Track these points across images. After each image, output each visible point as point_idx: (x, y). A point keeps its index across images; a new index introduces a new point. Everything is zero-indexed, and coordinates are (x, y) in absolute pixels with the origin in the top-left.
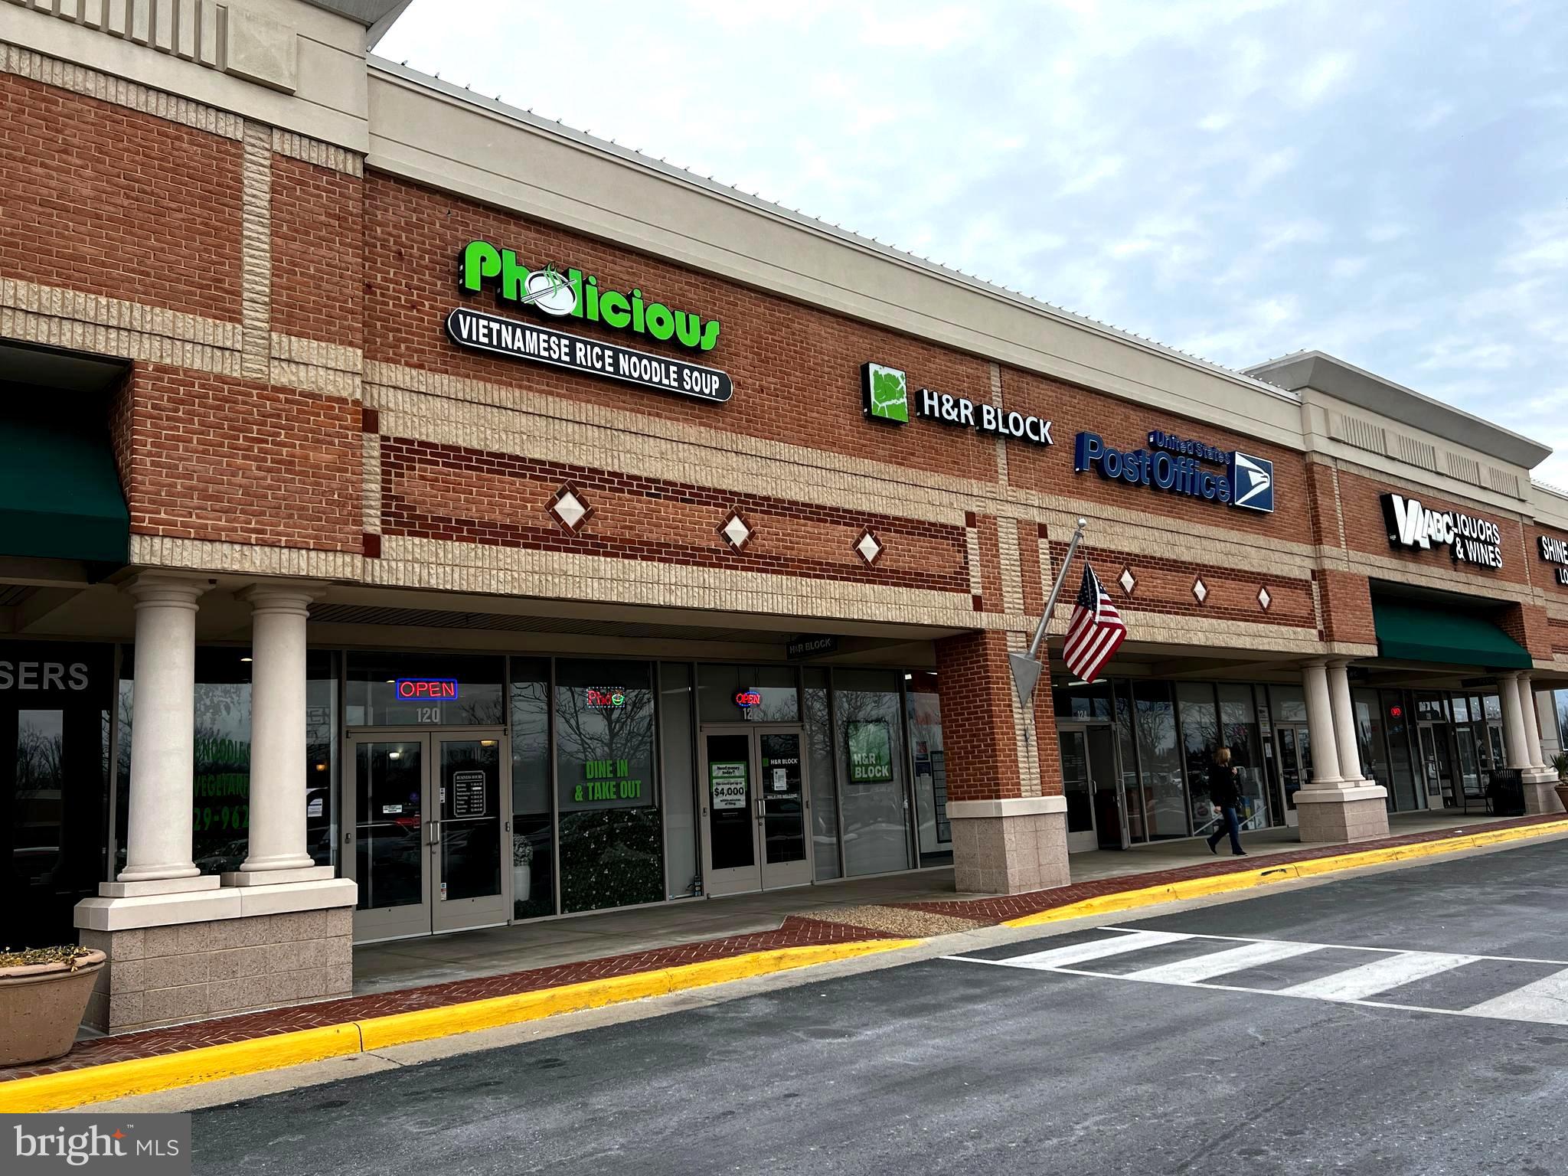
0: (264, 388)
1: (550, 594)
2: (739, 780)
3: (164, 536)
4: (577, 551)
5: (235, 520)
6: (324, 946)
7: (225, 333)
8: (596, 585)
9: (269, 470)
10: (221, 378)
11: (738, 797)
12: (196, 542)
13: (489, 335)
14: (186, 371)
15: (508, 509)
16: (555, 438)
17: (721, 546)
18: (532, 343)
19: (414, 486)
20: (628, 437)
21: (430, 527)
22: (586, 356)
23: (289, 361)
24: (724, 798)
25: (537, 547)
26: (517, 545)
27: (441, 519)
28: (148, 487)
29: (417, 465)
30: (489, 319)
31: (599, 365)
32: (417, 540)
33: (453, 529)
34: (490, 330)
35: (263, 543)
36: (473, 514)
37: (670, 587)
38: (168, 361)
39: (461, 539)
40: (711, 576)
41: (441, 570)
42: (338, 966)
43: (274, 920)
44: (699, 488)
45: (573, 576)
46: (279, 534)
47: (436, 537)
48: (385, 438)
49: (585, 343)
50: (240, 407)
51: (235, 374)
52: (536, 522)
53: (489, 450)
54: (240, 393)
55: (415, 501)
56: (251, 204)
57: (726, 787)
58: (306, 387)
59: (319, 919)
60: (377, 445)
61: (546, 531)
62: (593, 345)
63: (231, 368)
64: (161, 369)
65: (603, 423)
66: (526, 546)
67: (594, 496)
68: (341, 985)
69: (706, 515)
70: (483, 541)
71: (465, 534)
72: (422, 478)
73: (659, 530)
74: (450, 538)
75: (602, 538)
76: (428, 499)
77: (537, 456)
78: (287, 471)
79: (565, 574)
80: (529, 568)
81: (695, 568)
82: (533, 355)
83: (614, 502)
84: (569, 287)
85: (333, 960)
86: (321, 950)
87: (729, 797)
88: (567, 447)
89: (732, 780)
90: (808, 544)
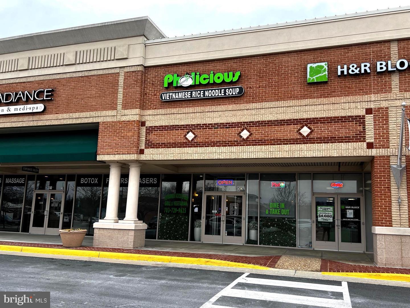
0: (120, 122)
1: (183, 159)
2: (330, 212)
3: (102, 155)
4: (192, 147)
5: (113, 150)
6: (128, 237)
7: (114, 113)
8: (196, 155)
9: (120, 139)
10: (113, 122)
11: (329, 218)
12: (107, 155)
13: (169, 97)
14: (107, 122)
15: (174, 139)
16: (187, 118)
17: (239, 139)
18: (181, 95)
19: (152, 137)
20: (209, 113)
21: (155, 146)
22: (195, 95)
23: (125, 115)
24: (323, 218)
25: (181, 147)
26: (175, 147)
27: (158, 144)
28: (100, 146)
29: (153, 132)
30: (169, 93)
31: (199, 96)
32: (152, 149)
33: (160, 145)
34: (170, 95)
35: (118, 154)
36: (166, 141)
37: (219, 154)
38: (104, 121)
39: (162, 148)
40: (234, 149)
41: (157, 155)
42: (130, 242)
43: (120, 230)
44: (232, 123)
45: (190, 153)
46: (121, 152)
47: (156, 148)
48: (147, 127)
49: (195, 91)
50: (116, 127)
51: (115, 120)
52: (181, 141)
53: (170, 125)
54: (116, 124)
55: (152, 140)
56: (120, 85)
57: (324, 215)
58: (127, 120)
59: (128, 231)
60: (145, 129)
61: (183, 143)
62: (197, 91)
63: (115, 119)
64: (103, 123)
65: (201, 111)
66: (178, 147)
67: (197, 132)
68: (131, 246)
69: (234, 131)
70: (167, 147)
71: (163, 146)
72: (154, 135)
73: (217, 138)
74: (159, 148)
75: (199, 142)
76: (155, 139)
77: (182, 124)
78: (123, 138)
79: (188, 153)
80: (178, 153)
81: (228, 147)
82: (181, 98)
83: (203, 132)
84: (191, 78)
85: (130, 240)
86: (128, 238)
87: (325, 218)
88: (190, 120)
89: (327, 212)
90: (275, 134)
